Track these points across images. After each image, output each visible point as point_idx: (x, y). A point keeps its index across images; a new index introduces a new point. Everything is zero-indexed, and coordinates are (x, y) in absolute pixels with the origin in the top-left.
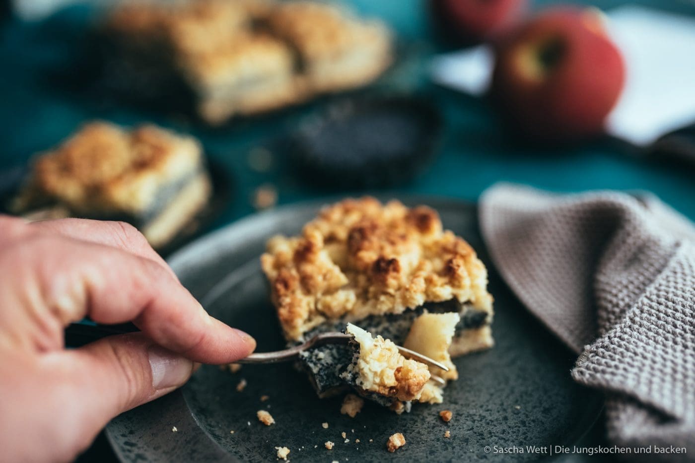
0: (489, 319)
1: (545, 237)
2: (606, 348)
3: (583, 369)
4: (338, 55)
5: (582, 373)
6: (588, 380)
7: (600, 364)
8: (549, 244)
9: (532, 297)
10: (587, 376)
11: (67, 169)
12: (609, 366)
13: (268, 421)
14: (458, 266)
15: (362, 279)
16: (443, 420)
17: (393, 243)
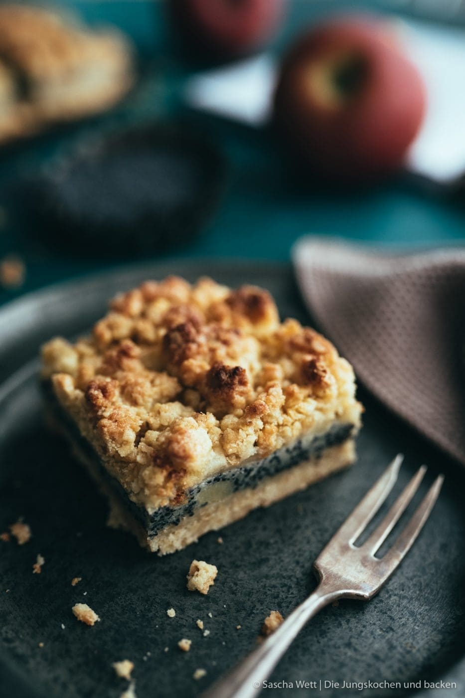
0: (355, 432)
1: (393, 312)
4: (70, 74)
8: (399, 320)
9: (391, 392)
13: (91, 620)
14: (325, 371)
17: (226, 343)
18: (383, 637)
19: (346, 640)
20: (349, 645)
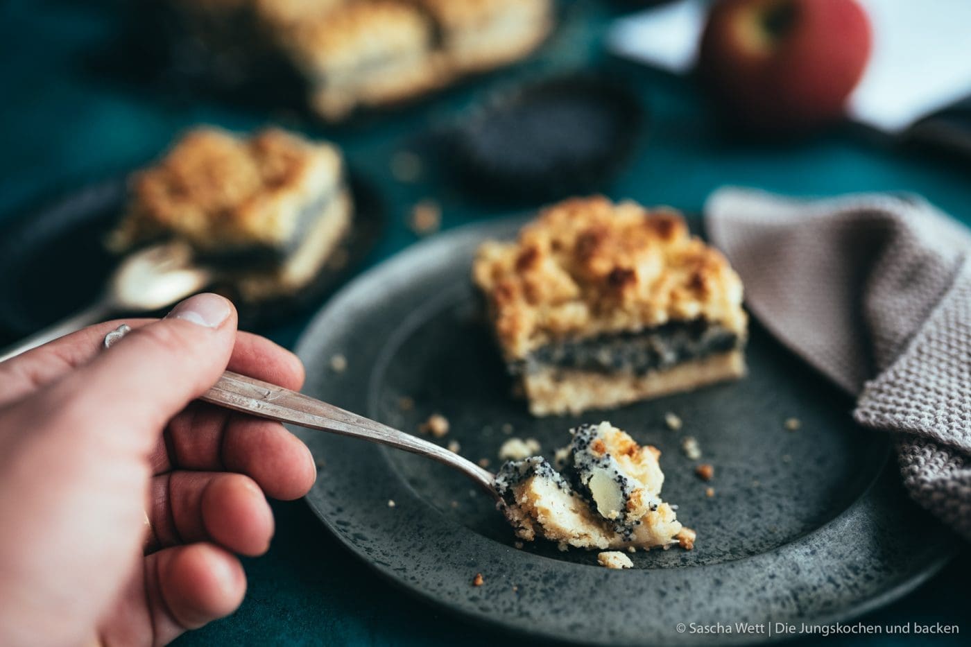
2: (893, 384)
3: (868, 410)
5: (866, 414)
6: (875, 421)
7: (886, 403)
10: (873, 417)
11: (179, 191)
12: (898, 405)
15: (594, 293)
16: (701, 477)
17: (629, 252)
18: (748, 521)
19: (716, 520)
20: (718, 524)
